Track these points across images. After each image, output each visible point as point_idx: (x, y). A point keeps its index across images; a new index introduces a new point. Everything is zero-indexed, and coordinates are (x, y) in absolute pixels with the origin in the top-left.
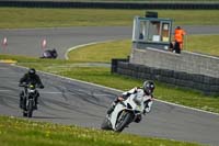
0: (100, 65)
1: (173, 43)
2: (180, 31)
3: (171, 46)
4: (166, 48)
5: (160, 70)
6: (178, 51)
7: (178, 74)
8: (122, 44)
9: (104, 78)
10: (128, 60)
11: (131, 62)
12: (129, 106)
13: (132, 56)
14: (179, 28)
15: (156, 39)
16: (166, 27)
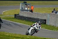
0: (11, 16)
1: (31, 10)
2: (33, 7)
3: (30, 11)
4: (29, 11)
5: (27, 17)
6: (32, 12)
7: (32, 18)
8: (17, 10)
9: (13, 19)
10: (19, 15)
11: (20, 15)
12: (35, 28)
13: (20, 13)
14: (32, 6)
15: (26, 9)
16: (29, 6)
